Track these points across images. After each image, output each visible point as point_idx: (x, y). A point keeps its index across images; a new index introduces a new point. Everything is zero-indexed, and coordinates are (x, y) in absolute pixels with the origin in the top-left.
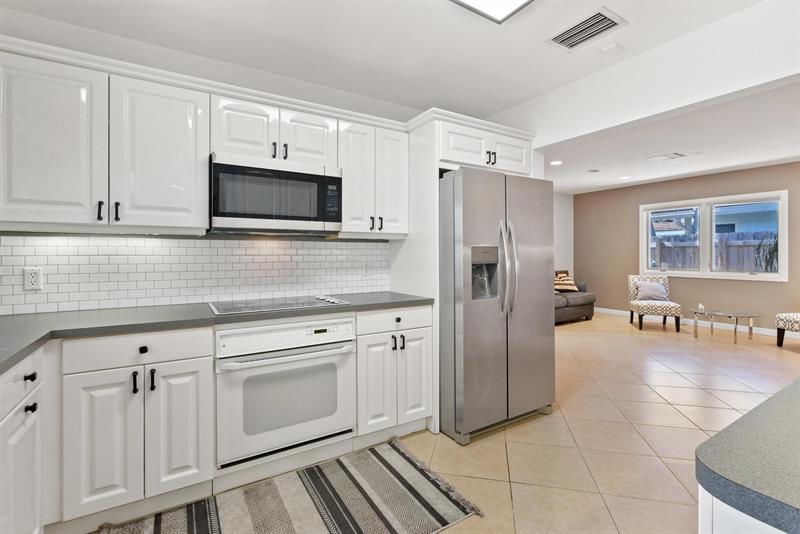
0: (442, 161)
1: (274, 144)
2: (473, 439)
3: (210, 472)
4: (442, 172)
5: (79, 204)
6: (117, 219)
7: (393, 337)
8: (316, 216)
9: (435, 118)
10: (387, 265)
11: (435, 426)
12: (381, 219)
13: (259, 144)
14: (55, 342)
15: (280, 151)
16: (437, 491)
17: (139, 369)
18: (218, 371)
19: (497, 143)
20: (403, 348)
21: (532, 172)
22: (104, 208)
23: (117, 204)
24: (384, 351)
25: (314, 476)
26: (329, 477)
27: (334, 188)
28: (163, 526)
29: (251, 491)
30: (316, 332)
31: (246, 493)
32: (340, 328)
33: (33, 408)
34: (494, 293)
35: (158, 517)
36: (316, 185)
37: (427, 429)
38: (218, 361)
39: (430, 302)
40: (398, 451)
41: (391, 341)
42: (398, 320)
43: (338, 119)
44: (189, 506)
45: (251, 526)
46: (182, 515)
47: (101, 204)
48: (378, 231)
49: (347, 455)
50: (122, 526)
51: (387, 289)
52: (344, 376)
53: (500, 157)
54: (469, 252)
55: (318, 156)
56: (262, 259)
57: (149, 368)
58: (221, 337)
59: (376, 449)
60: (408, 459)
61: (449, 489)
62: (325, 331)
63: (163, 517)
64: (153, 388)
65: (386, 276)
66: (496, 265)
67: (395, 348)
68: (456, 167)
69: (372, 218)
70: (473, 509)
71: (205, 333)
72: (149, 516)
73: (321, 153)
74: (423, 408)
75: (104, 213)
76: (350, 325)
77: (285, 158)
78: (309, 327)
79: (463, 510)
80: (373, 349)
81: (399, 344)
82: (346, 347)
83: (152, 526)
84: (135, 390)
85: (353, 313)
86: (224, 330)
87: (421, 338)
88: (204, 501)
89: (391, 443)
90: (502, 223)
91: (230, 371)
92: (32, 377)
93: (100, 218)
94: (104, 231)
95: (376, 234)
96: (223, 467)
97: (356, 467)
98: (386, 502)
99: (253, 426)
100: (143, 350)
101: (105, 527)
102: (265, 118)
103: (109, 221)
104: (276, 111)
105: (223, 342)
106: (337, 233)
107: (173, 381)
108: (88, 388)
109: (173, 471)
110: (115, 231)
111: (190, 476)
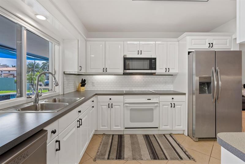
0: (189, 49)
1: (138, 51)
2: (199, 141)
3: (123, 129)
4: (189, 53)
5: (100, 69)
6: (106, 71)
7: (171, 103)
8: (149, 69)
9: (187, 36)
10: (172, 82)
11: (186, 134)
12: (169, 68)
13: (135, 51)
15: (140, 53)
16: (182, 151)
17: (110, 103)
18: (124, 106)
19: (214, 39)
20: (174, 107)
21: (232, 48)
23: (106, 68)
24: (168, 107)
25: (147, 137)
26: (151, 138)
27: (154, 61)
28: (114, 137)
29: (132, 136)
30: (148, 99)
31: (130, 136)
32: (154, 99)
33: (93, 107)
34: (209, 92)
35: (113, 135)
36: (149, 60)
37: (183, 134)
38: (125, 104)
39: (185, 94)
40: (172, 137)
41: (170, 105)
42: (173, 99)
43: (155, 41)
44: (119, 135)
45: (130, 143)
46: (117, 136)
47: (104, 68)
48: (168, 72)
49: (157, 135)
50: (107, 135)
51: (172, 90)
52: (156, 112)
53: (215, 44)
54: (198, 78)
55: (150, 53)
56: (136, 80)
57: (112, 103)
58: (125, 98)
59: (166, 135)
60: (175, 140)
61: (186, 151)
62: (150, 99)
64: (112, 107)
65: (172, 86)
66: (211, 83)
67: (171, 107)
68: (193, 50)
69: (166, 69)
70: (192, 159)
71: (122, 96)
72: (111, 135)
73: (150, 51)
74: (182, 127)
75: (104, 71)
76: (157, 99)
78: (146, 98)
79: (189, 158)
80: (165, 106)
81: (173, 106)
82: (156, 105)
83: (112, 137)
84: (109, 107)
87: (181, 105)
88: (122, 135)
89: (170, 135)
90: (213, 69)
91: (127, 106)
92: (93, 101)
94: (104, 74)
95: (167, 73)
96: (126, 128)
97: (159, 138)
98: (165, 148)
99: (132, 120)
100: (110, 99)
101: (104, 134)
102: (136, 45)
103: (105, 72)
104: (139, 42)
105: (126, 99)
106: (155, 73)
107: (116, 107)
108: (101, 105)
109: (116, 126)
110: (106, 74)
111: (119, 128)
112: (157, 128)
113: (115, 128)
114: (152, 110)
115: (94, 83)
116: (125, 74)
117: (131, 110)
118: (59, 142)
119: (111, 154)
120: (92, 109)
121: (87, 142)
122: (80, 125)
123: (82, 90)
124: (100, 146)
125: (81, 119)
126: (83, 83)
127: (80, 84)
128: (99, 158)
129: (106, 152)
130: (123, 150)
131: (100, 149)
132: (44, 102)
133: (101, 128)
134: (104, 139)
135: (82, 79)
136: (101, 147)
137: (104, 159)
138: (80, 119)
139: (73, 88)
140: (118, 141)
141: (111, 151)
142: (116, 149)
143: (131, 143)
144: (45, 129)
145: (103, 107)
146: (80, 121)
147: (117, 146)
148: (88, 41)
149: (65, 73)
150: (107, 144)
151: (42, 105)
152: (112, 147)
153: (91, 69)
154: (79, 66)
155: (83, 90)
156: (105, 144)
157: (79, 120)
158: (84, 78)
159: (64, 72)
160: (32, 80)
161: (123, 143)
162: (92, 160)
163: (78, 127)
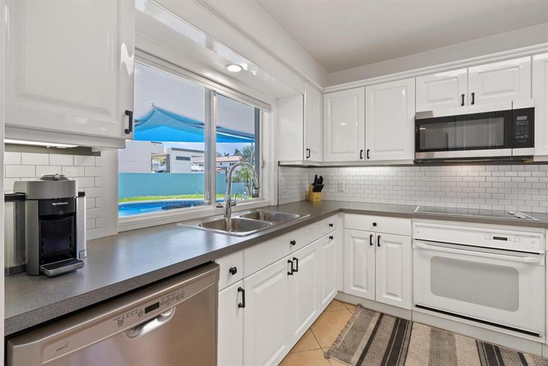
1: (463, 96)
3: (409, 306)
5: (353, 152)
6: (368, 158)
8: (502, 144)
13: (450, 99)
14: (342, 213)
15: (468, 100)
17: (373, 234)
18: (414, 246)
22: (363, 153)
23: (368, 150)
25: (490, 351)
27: (525, 118)
28: (383, 320)
29: (436, 332)
30: (495, 238)
31: (432, 331)
32: (522, 240)
33: (331, 238)
35: (382, 315)
36: (503, 119)
38: (415, 241)
43: (531, 55)
44: (398, 319)
45: (429, 349)
46: (393, 321)
47: (362, 151)
50: (366, 309)
57: (378, 234)
58: (416, 226)
62: (506, 239)
63: (384, 316)
64: (379, 245)
71: (408, 221)
72: (378, 312)
73: (511, 90)
75: (363, 156)
76: (537, 240)
77: (473, 103)
78: (488, 233)
82: (529, 258)
83: (378, 317)
84: (371, 244)
85: (542, 230)
86: (418, 222)
88: (406, 321)
91: (422, 249)
92: (331, 225)
93: (361, 158)
94: (363, 164)
96: (417, 306)
99: (436, 290)
100: (375, 224)
101: (360, 306)
102: (456, 79)
103: (365, 159)
104: (464, 71)
105: (419, 229)
106: (531, 157)
107: (389, 245)
108: (352, 237)
109: (389, 294)
110: (367, 164)
111: (397, 301)
112: (537, 335)
113: (385, 298)
114: (513, 272)
115: (342, 184)
116: (417, 163)
117: (435, 260)
118: (243, 291)
119: (366, 358)
120: (329, 242)
121: (315, 312)
122: (293, 270)
123: (315, 200)
124: (344, 330)
125: (297, 260)
126: (318, 185)
127: (312, 187)
128: (337, 356)
129: (355, 347)
130: (403, 359)
131: (344, 338)
132: (238, 217)
133: (352, 289)
134: (357, 316)
135: (316, 176)
136: (347, 332)
137: (347, 362)
138: (294, 259)
139: (298, 195)
140: (393, 333)
141: (369, 350)
142: (384, 351)
143: (431, 352)
144: (218, 261)
145: (356, 240)
146: (292, 262)
147: (387, 343)
148: (325, 93)
149: (281, 164)
150: (363, 330)
151: (234, 221)
152: (374, 343)
153: (332, 153)
154: (305, 150)
155: (318, 200)
156: (358, 329)
157: (292, 260)
158: (320, 173)
159: (279, 162)
160: (248, 177)
161: (406, 343)
162: (320, 354)
163: (289, 274)
